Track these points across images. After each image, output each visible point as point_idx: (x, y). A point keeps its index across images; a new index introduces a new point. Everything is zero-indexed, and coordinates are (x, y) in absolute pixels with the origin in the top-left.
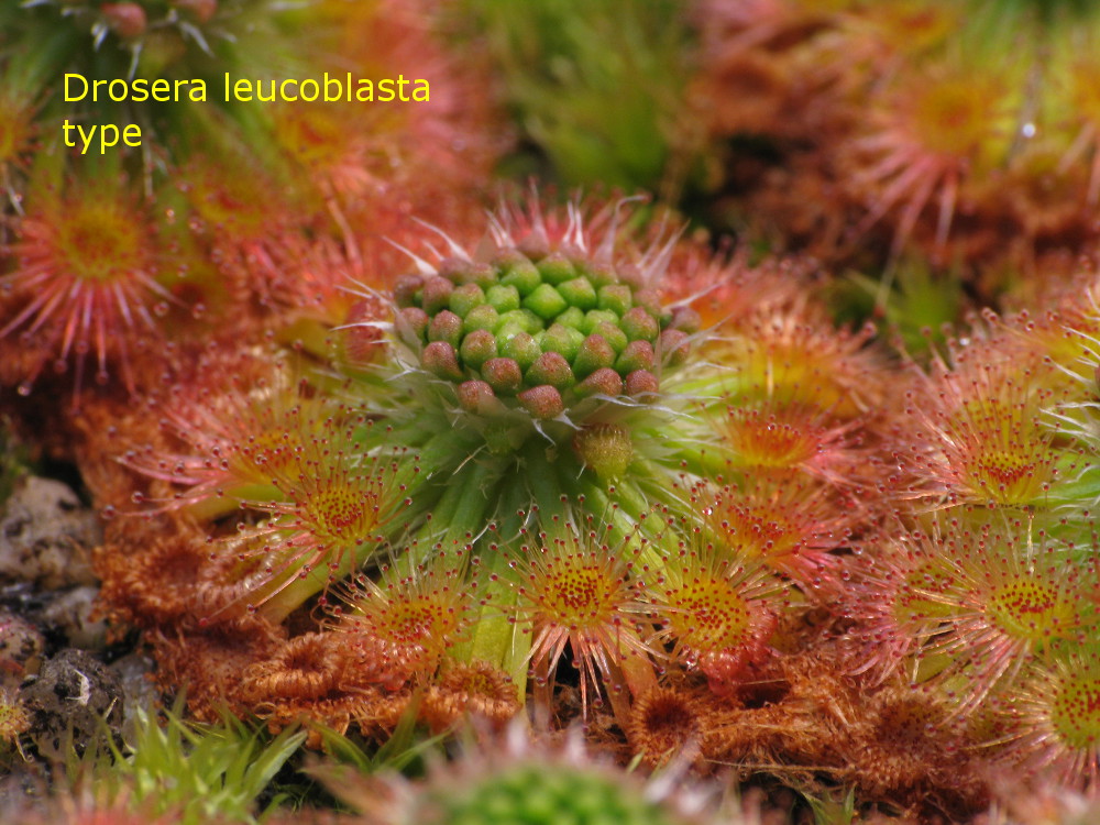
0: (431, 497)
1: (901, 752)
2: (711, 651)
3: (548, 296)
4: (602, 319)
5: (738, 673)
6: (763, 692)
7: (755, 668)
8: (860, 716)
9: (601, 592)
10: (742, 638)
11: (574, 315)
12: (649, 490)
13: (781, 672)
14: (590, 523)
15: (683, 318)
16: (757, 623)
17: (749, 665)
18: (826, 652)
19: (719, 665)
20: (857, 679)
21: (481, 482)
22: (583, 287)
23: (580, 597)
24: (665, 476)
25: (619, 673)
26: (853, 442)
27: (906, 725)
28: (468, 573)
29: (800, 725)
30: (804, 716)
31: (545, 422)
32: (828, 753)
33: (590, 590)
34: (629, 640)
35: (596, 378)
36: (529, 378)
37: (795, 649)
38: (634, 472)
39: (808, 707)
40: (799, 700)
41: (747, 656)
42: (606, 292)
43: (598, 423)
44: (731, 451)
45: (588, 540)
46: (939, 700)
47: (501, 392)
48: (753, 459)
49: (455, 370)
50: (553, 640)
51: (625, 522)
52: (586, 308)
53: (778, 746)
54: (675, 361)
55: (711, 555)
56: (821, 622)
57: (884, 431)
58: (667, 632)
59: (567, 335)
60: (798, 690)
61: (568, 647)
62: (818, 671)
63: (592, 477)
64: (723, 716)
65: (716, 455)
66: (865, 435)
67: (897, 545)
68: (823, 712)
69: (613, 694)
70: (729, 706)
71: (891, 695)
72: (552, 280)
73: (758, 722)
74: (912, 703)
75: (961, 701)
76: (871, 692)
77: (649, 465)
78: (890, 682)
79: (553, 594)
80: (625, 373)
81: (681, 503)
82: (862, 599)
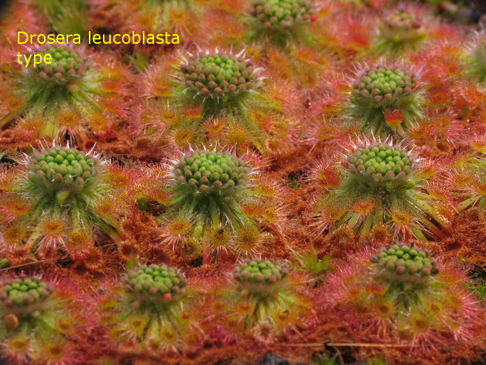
0: (34, 99)
1: (142, 151)
2: (99, 130)
3: (58, 55)
4: (71, 59)
5: (106, 135)
6: (111, 139)
7: (110, 135)
8: (133, 143)
9: (74, 118)
10: (106, 128)
11: (64, 59)
12: (83, 97)
13: (115, 135)
14: (70, 103)
15: (89, 60)
16: (109, 124)
17: (108, 134)
18: (125, 131)
19: (101, 133)
20: (132, 136)
21: (45, 95)
22: (66, 53)
23: (70, 119)
24: (87, 95)
25: (78, 136)
26: (128, 87)
27: (143, 145)
28: (44, 114)
29: (120, 146)
30: (121, 144)
31: (59, 81)
32: (126, 151)
33: (71, 118)
34: (81, 128)
35: (70, 71)
36: (54, 71)
37: (118, 130)
38: (80, 93)
39: (121, 142)
40: (119, 141)
41: (107, 132)
42: (71, 54)
43: (71, 81)
44: (102, 89)
45: (70, 107)
46: (150, 139)
47: (49, 75)
48: (106, 91)
49: (37, 70)
50: (64, 129)
51: (78, 104)
52: (67, 57)
53: (115, 150)
54: (88, 69)
55: (98, 111)
56: (123, 124)
57: (135, 85)
58: (89, 127)
59: (63, 62)
60: (119, 138)
61: (67, 131)
62: (124, 134)
63: (70, 94)
64: (103, 144)
65: (98, 91)
66: (131, 86)
67: (139, 107)
68: (125, 143)
69: (78, 140)
70: (104, 143)
71: (140, 138)
72: (60, 51)
73: (111, 145)
74: (144, 140)
75: (154, 139)
76: (135, 138)
77: (83, 92)
78: (139, 135)
79: (63, 118)
80: (77, 71)
81: (91, 99)
82: (132, 119)
